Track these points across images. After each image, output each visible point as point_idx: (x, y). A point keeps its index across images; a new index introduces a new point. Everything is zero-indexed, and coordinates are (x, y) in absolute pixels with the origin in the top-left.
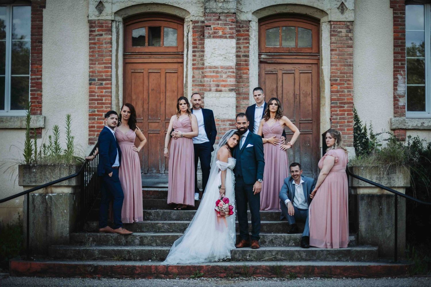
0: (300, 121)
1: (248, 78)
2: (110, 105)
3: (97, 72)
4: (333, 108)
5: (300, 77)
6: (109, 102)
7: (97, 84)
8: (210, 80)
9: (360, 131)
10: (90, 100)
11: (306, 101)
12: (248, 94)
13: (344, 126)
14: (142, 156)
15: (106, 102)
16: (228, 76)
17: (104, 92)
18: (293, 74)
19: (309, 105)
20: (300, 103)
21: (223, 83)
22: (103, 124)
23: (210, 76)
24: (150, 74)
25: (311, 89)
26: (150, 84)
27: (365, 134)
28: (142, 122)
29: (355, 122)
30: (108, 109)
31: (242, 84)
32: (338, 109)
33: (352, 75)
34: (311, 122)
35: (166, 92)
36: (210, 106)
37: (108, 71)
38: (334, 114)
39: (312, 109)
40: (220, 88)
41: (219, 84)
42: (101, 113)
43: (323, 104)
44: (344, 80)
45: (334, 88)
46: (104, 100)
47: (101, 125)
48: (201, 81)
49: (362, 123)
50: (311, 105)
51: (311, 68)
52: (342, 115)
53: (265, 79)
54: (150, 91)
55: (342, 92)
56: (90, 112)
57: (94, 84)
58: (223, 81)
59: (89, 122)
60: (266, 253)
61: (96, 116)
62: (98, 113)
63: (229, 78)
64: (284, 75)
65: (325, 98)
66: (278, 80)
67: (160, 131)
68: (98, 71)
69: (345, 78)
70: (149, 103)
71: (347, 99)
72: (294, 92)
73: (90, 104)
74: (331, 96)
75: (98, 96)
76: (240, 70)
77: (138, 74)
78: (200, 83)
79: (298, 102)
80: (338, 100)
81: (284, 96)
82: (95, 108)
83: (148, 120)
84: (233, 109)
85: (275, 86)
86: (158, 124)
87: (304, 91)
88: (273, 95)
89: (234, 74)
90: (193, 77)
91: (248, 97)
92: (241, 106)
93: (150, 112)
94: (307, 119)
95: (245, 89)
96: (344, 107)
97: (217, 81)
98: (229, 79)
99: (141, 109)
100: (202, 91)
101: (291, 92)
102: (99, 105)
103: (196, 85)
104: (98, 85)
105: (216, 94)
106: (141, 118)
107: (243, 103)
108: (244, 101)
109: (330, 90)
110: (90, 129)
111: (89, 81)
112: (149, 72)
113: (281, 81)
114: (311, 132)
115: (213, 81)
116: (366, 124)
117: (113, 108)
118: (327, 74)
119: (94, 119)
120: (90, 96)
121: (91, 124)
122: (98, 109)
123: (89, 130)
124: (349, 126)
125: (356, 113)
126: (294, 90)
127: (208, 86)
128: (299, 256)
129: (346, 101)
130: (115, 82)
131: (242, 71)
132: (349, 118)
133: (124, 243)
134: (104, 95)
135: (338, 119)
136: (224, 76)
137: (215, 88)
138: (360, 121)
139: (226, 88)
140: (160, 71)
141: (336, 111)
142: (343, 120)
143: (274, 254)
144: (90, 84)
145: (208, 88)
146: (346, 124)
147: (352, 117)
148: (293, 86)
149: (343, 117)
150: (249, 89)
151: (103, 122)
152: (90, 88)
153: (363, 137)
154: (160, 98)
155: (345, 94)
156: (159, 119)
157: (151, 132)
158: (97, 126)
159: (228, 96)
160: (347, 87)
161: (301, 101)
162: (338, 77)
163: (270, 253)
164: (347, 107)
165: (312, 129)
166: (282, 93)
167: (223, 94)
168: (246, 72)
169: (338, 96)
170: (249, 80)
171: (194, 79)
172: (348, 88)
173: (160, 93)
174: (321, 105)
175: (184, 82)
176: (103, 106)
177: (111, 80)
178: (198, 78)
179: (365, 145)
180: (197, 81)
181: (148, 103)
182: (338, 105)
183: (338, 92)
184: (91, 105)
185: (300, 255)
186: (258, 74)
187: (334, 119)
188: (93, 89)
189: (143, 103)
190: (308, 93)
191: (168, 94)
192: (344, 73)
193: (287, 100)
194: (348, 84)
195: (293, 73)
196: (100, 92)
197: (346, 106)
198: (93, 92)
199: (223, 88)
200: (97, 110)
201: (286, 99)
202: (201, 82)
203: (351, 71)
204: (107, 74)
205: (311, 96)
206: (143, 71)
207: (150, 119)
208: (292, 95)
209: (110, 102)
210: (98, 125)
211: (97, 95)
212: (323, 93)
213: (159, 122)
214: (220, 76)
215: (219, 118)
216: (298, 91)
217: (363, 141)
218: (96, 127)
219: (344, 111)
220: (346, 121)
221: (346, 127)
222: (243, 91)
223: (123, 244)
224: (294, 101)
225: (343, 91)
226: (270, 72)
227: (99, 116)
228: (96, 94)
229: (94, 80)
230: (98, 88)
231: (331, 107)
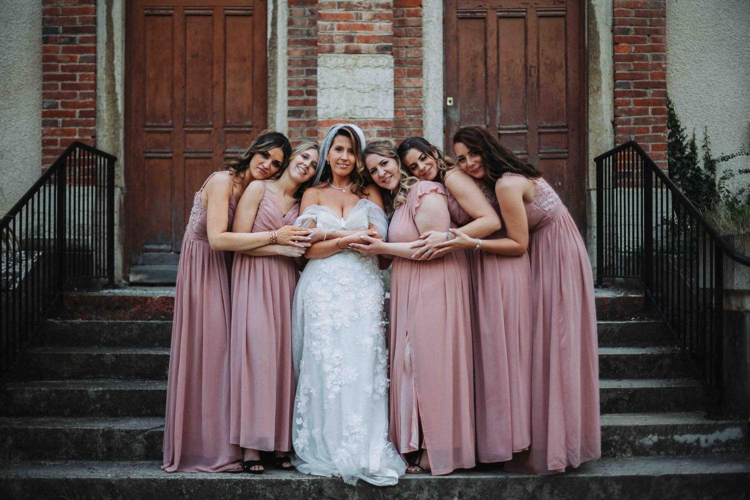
0: (540, 128)
1: (420, 26)
2: (93, 91)
3: (60, 12)
4: (619, 97)
5: (538, 27)
6: (89, 82)
7: (62, 40)
8: (332, 25)
9: (682, 150)
10: (45, 78)
11: (553, 82)
12: (421, 64)
13: (646, 139)
14: (171, 211)
15: (84, 82)
16: (375, 17)
17: (78, 60)
18: (522, 21)
19: (559, 90)
20: (538, 86)
21: (363, 32)
22: (75, 134)
23: (332, 15)
24: (188, 18)
25: (563, 54)
26: (189, 44)
27: (692, 157)
28: (169, 132)
29: (670, 130)
30: (87, 100)
31: (405, 38)
32: (632, 99)
33: (663, 19)
34: (566, 130)
35: (225, 62)
36: (331, 88)
37: (87, 8)
38: (622, 111)
39: (567, 101)
40: (355, 44)
41: (353, 34)
42: (72, 110)
43: (595, 88)
44: (644, 30)
45: (621, 50)
46: (78, 77)
47: (71, 138)
48: (308, 31)
49: (685, 133)
50: (564, 92)
51: (564, 5)
52: (640, 112)
53: (458, 30)
54: (189, 58)
55: (642, 58)
56: (45, 107)
57: (55, 41)
58: (364, 27)
59: (42, 131)
60: (509, 486)
61: (60, 117)
62: (63, 109)
63: (378, 20)
64: (501, 21)
65: (598, 72)
66: (489, 33)
67: (212, 152)
68: (63, 9)
69: (646, 27)
70: (188, 87)
71: (652, 74)
72: (526, 61)
73: (44, 87)
74: (615, 68)
75: (63, 69)
76: (401, 7)
77: (159, 19)
78: (306, 38)
79: (535, 84)
80: (632, 77)
81: (503, 69)
82: (56, 99)
83: (184, 127)
84: (388, 94)
85: (480, 47)
86: (208, 135)
87: (548, 58)
88: (476, 67)
89: (391, 12)
90: (290, 22)
91: (421, 70)
92: (404, 91)
93: (188, 109)
94: (555, 125)
95: (413, 52)
96: (645, 94)
97: (348, 28)
98: (377, 24)
99: (168, 102)
100: (310, 57)
101: (518, 61)
102: (66, 91)
103: (296, 42)
104: (64, 43)
105: (345, 60)
106: (166, 122)
107: (408, 85)
108: (411, 79)
109: (611, 54)
110: (46, 148)
111: (43, 33)
112: (187, 15)
113: (495, 35)
114: (566, 155)
115: (339, 29)
116: (694, 135)
117: (100, 97)
118: (604, 17)
119: (55, 124)
120: (45, 68)
121: (47, 134)
122: (65, 101)
123: (43, 150)
124: (657, 139)
125: (672, 109)
126: (526, 56)
127: (326, 39)
128: (601, 493)
129: (650, 80)
130: (105, 35)
131: (405, 9)
132: (657, 119)
133: (103, 453)
134: (80, 66)
135: (632, 122)
136: (366, 15)
137: (344, 45)
138: (682, 127)
139: (371, 46)
140: (212, 12)
141: (628, 103)
142: (644, 126)
143: (530, 488)
144: (45, 40)
145: (327, 45)
146: (650, 134)
147: (664, 118)
148: (523, 47)
149: (643, 118)
150: (421, 51)
151: (75, 130)
152: (45, 50)
153: (688, 165)
154: (212, 75)
155: (648, 64)
156: (210, 123)
157: (192, 155)
158: (61, 140)
159: (376, 65)
160: (652, 46)
161: (542, 82)
162: (631, 25)
163: (521, 487)
164: (653, 95)
165: (567, 148)
166: (498, 64)
167: (362, 59)
168: (416, 11)
169: (632, 67)
170: (421, 29)
171: (291, 28)
172: (653, 49)
173: (212, 64)
174: (591, 90)
175: (269, 36)
176: (76, 93)
177: (94, 30)
178: (303, 25)
179: (693, 183)
180: (299, 32)
181: (184, 87)
182: (632, 89)
183: (630, 58)
184: (48, 91)
185: (605, 489)
186: (441, 17)
187: (622, 123)
188: (52, 52)
189: (173, 88)
190: (558, 64)
191: (230, 66)
192: (645, 15)
193: (509, 79)
194: (654, 40)
195: (524, 17)
196: (68, 59)
197: (650, 91)
198: (53, 59)
199: (363, 46)
200: (62, 103)
201: (505, 78)
202: (309, 34)
203: (662, 9)
204: (85, 16)
205: (564, 69)
206: (172, 12)
207: (189, 124)
208: (519, 69)
209: (93, 82)
210: (64, 138)
211: (62, 67)
212: (595, 62)
213: (209, 132)
214: (355, 16)
215: (354, 117)
216: (535, 58)
217: (689, 175)
218: (59, 141)
219: (647, 103)
220: (650, 127)
221: (651, 142)
222: (409, 56)
223: (101, 455)
224: (526, 83)
225: (643, 56)
226: (468, 14)
227: (67, 116)
228: (60, 65)
229: (55, 31)
230: (65, 50)
231: (616, 95)
